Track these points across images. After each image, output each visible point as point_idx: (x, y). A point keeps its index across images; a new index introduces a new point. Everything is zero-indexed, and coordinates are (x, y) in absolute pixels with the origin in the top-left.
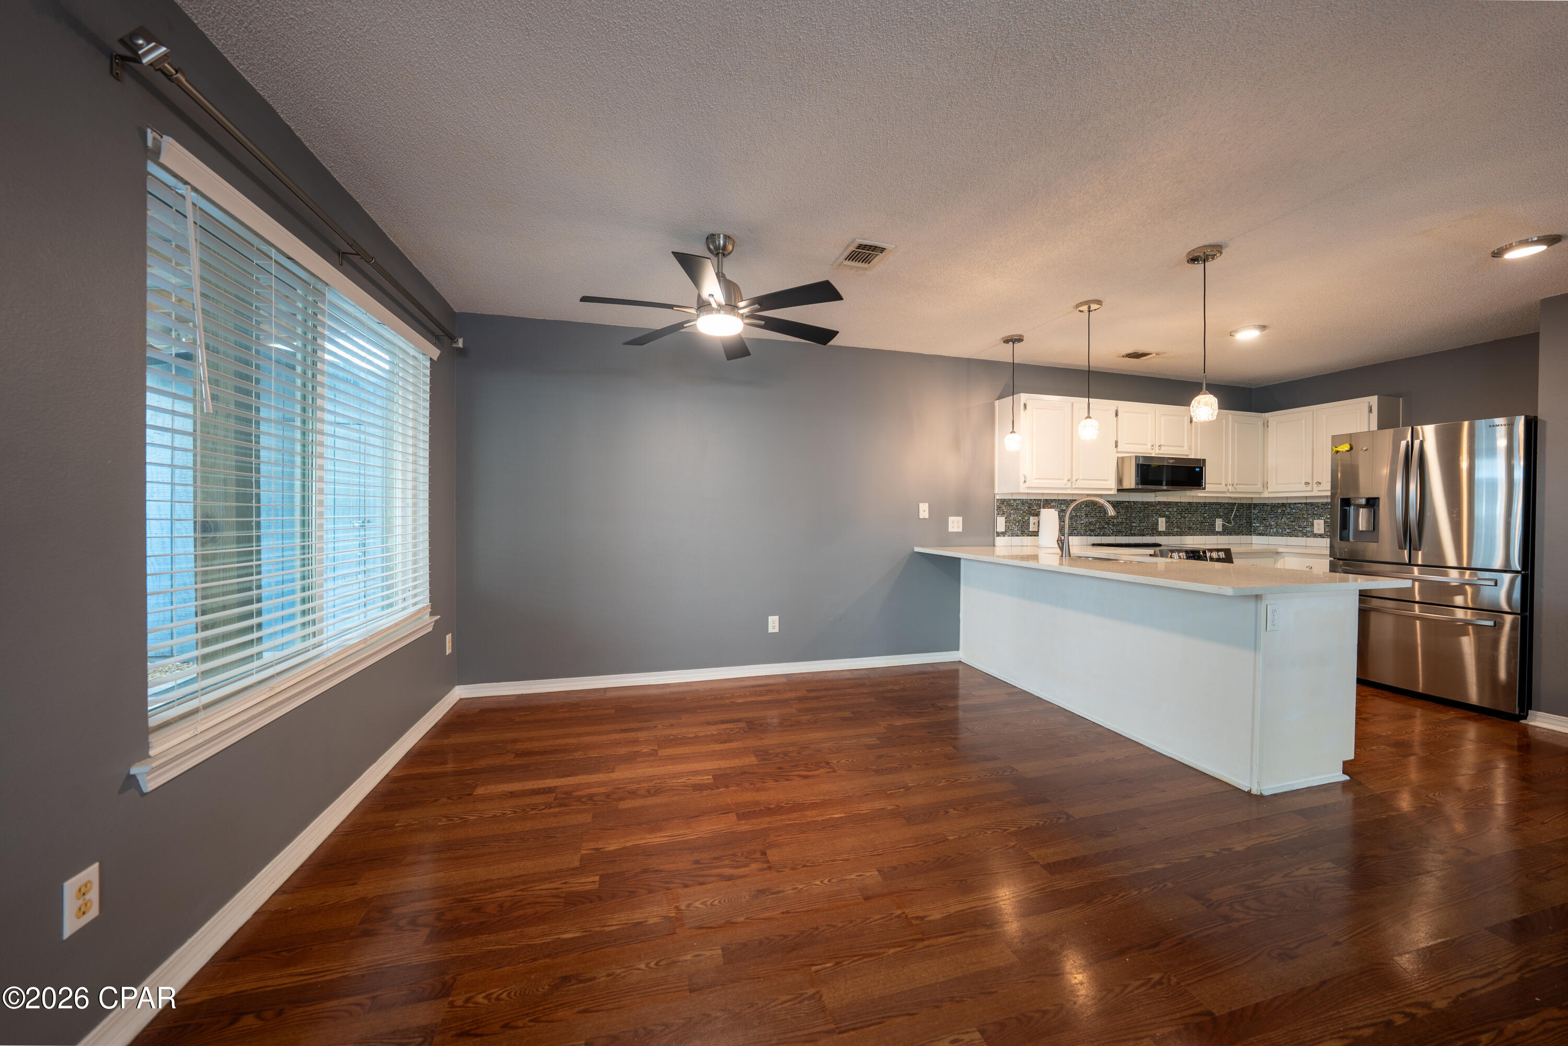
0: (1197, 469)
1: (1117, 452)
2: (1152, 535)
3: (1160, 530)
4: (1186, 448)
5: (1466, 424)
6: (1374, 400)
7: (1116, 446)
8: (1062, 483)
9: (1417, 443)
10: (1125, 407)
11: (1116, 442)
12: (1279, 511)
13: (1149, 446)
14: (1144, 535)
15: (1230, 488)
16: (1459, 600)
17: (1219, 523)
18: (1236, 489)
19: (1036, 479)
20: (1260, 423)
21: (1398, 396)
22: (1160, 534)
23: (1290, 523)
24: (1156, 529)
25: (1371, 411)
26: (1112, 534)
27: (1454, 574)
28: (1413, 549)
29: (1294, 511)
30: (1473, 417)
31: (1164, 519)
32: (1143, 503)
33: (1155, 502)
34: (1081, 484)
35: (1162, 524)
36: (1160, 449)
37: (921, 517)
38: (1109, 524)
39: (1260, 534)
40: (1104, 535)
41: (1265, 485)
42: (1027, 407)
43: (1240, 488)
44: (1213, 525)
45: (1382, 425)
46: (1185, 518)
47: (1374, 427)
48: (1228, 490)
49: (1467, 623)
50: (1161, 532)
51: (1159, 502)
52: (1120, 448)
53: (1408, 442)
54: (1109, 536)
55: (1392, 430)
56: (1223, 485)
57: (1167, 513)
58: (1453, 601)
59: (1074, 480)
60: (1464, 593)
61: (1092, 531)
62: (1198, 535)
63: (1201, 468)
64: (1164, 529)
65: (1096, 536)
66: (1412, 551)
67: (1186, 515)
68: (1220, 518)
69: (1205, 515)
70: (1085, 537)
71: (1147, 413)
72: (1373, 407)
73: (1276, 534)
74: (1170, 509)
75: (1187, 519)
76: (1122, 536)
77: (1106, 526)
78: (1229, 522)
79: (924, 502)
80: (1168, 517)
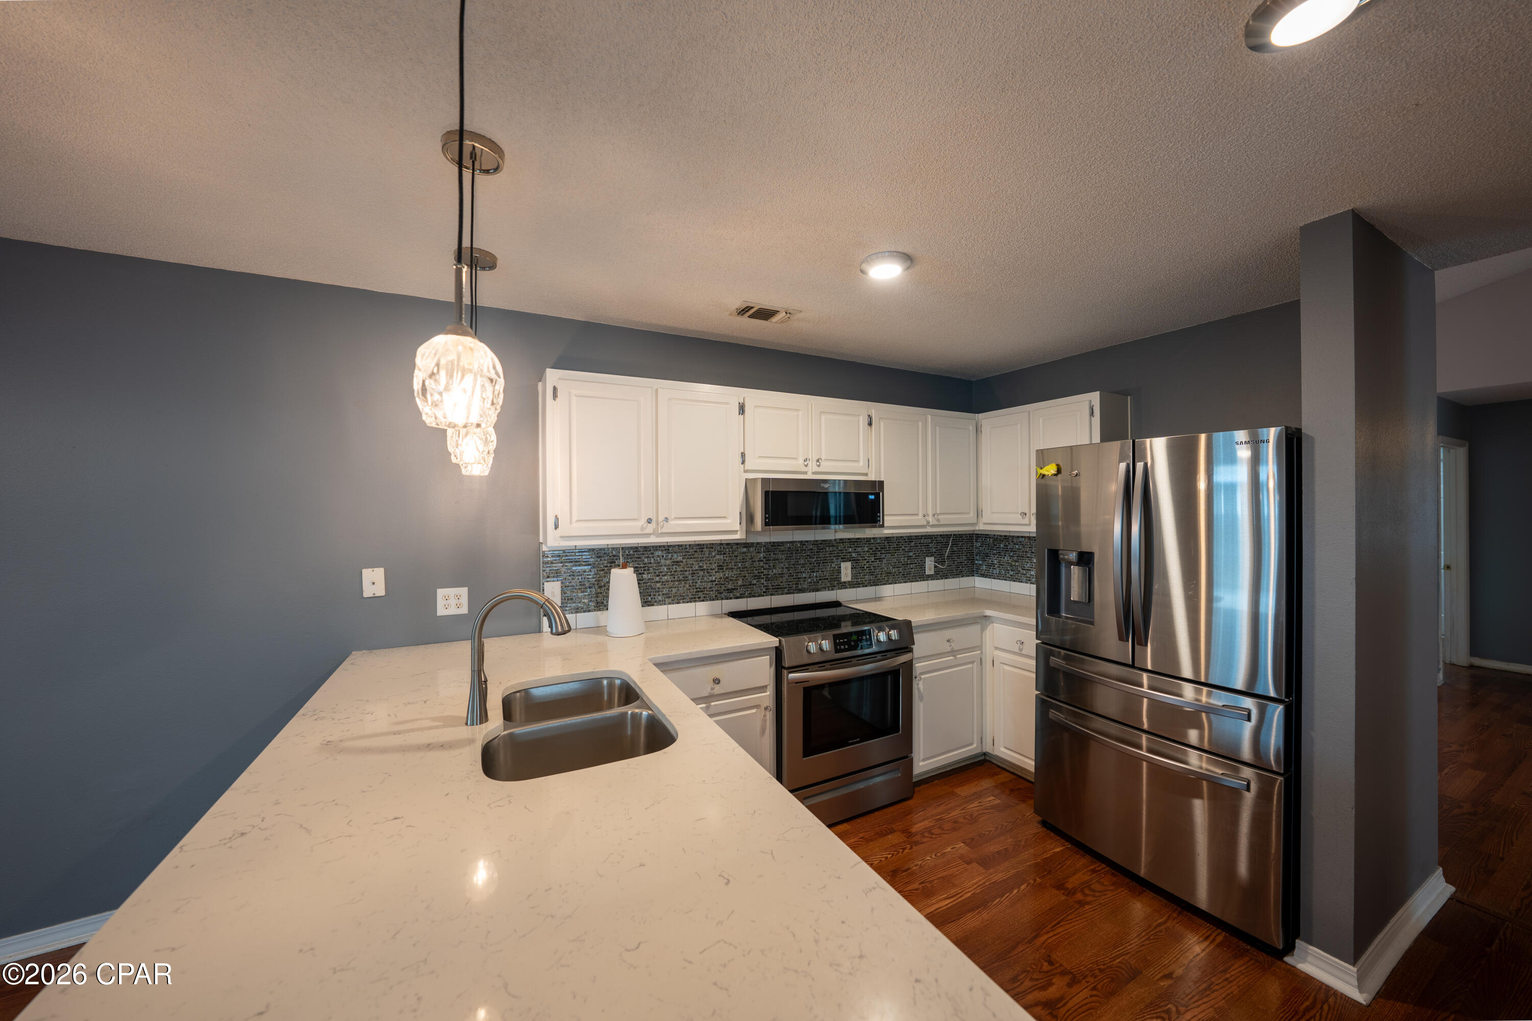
0: (872, 497)
1: (745, 471)
2: (832, 588)
3: (843, 580)
4: (861, 464)
5: (1203, 437)
6: (1095, 397)
7: (743, 463)
8: (635, 526)
9: (1140, 466)
10: (754, 397)
11: (743, 455)
12: (1002, 546)
13: (801, 461)
14: (818, 590)
15: (930, 519)
16: (1193, 736)
17: (930, 564)
18: (938, 520)
19: (578, 521)
20: (971, 428)
21: (1126, 393)
22: (844, 586)
23: (1013, 563)
24: (838, 578)
25: (1092, 414)
26: (765, 593)
27: (1189, 691)
28: (1138, 644)
29: (1017, 547)
30: (1210, 430)
31: (849, 564)
32: (815, 543)
33: (835, 540)
34: (675, 525)
35: (846, 571)
36: (819, 466)
37: (366, 595)
38: (759, 578)
39: (983, 575)
40: (751, 596)
41: (979, 513)
42: (559, 394)
43: (944, 519)
44: (923, 567)
45: (1106, 437)
46: (880, 560)
47: (1097, 439)
48: (928, 522)
49: (1200, 777)
50: (845, 582)
51: (841, 539)
52: (749, 465)
53: (1128, 465)
54: (759, 596)
55: (1119, 442)
56: (921, 516)
57: (854, 555)
58: (1185, 735)
59: (661, 518)
60: (1200, 727)
61: (730, 591)
62: (901, 583)
63: (877, 495)
64: (849, 578)
65: (737, 598)
66: (1137, 647)
67: (883, 556)
68: (931, 556)
69: (911, 554)
70: (718, 602)
71: (798, 410)
72: (1094, 408)
73: (999, 577)
74: (859, 549)
75: (885, 561)
76: (782, 594)
77: (755, 582)
78: (943, 563)
79: (372, 565)
80: (855, 561)
